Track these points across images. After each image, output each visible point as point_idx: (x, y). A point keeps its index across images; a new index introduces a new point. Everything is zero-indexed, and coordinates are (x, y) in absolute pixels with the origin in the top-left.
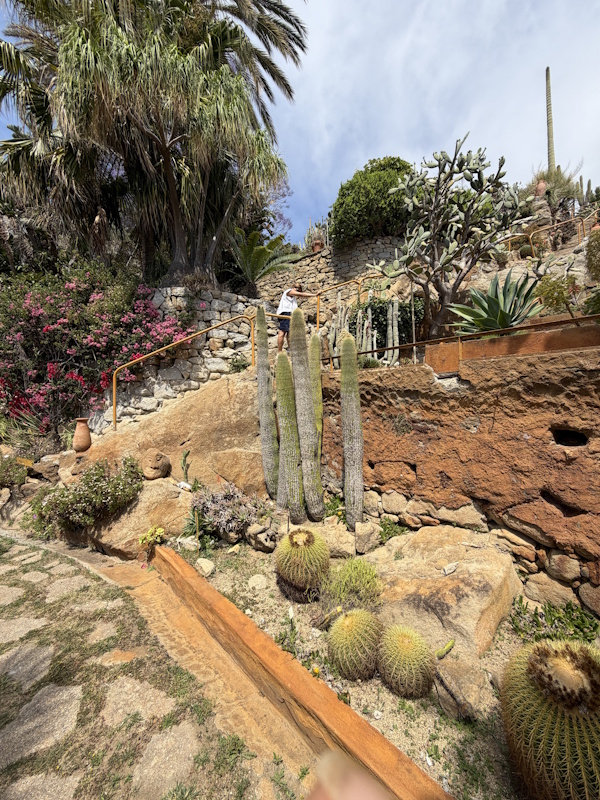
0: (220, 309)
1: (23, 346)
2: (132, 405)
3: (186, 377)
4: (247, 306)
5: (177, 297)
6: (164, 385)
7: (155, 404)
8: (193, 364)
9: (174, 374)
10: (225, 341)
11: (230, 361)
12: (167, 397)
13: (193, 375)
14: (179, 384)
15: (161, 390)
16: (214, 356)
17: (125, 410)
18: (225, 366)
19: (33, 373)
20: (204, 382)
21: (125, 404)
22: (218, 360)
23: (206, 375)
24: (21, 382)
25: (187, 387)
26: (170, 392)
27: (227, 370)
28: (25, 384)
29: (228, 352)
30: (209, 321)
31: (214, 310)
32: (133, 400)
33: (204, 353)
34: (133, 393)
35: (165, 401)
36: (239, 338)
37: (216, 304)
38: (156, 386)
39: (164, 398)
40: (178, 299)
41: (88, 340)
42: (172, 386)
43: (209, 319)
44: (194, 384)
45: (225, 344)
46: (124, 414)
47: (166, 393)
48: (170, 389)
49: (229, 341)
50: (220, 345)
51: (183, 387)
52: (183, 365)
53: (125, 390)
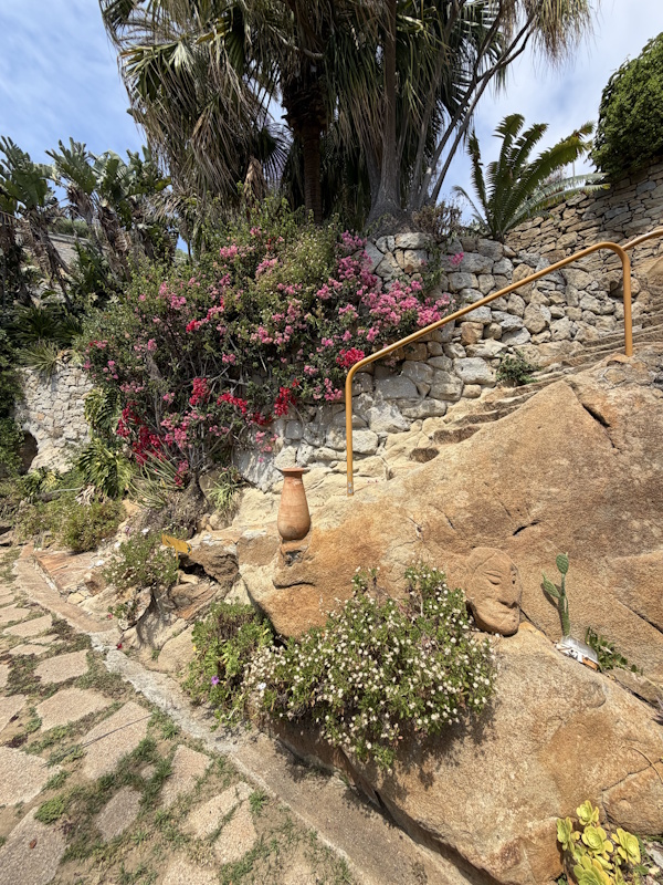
0: (478, 268)
1: (156, 359)
2: (329, 444)
3: (425, 393)
4: (515, 265)
5: (404, 250)
6: (388, 409)
7: (375, 442)
8: (435, 368)
9: (402, 386)
10: (486, 326)
11: (497, 362)
12: (394, 430)
13: (438, 388)
14: (414, 404)
15: (384, 417)
16: (470, 354)
17: (316, 452)
18: (488, 373)
19: (169, 397)
20: (454, 402)
21: (317, 443)
22: (476, 361)
23: (459, 389)
24: (151, 413)
25: (427, 411)
26: (399, 420)
27: (493, 378)
28: (157, 416)
29: (492, 347)
30: (459, 292)
31: (468, 270)
32: (331, 436)
33: (453, 349)
34: (330, 423)
35: (391, 436)
36: (510, 321)
37: (472, 261)
38: (373, 409)
39: (389, 430)
40: (408, 253)
41: (260, 335)
42: (401, 409)
43: (460, 286)
44: (440, 404)
45: (486, 331)
46: (313, 460)
47: (391, 422)
48: (399, 416)
49: (494, 326)
50: (479, 334)
51: (422, 411)
52: (417, 372)
53: (312, 418)
